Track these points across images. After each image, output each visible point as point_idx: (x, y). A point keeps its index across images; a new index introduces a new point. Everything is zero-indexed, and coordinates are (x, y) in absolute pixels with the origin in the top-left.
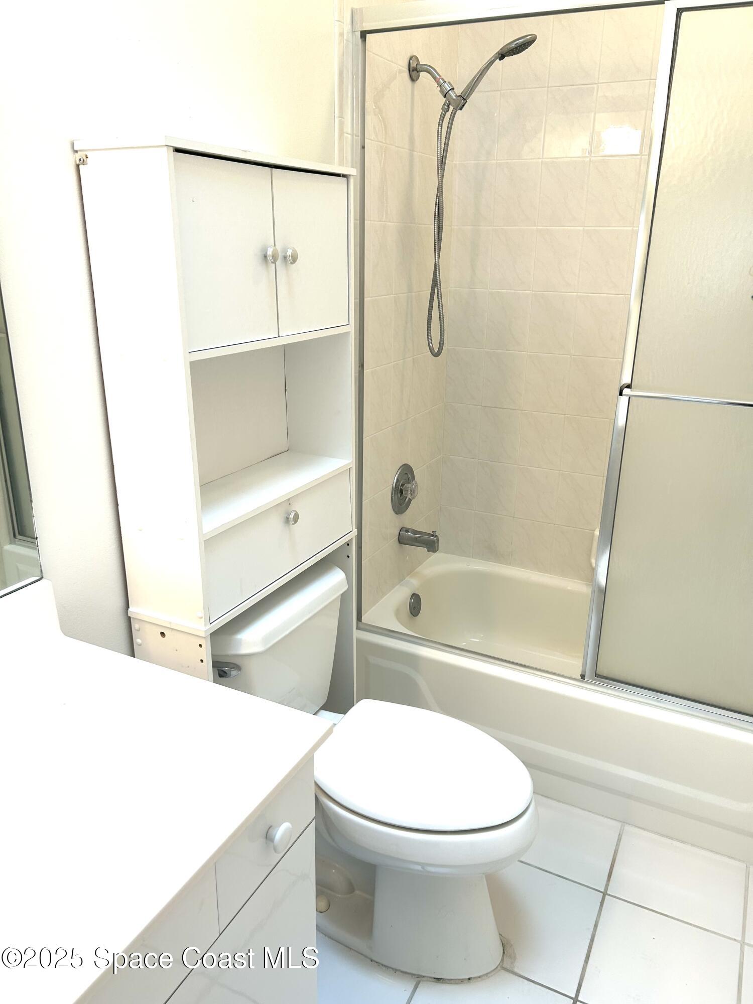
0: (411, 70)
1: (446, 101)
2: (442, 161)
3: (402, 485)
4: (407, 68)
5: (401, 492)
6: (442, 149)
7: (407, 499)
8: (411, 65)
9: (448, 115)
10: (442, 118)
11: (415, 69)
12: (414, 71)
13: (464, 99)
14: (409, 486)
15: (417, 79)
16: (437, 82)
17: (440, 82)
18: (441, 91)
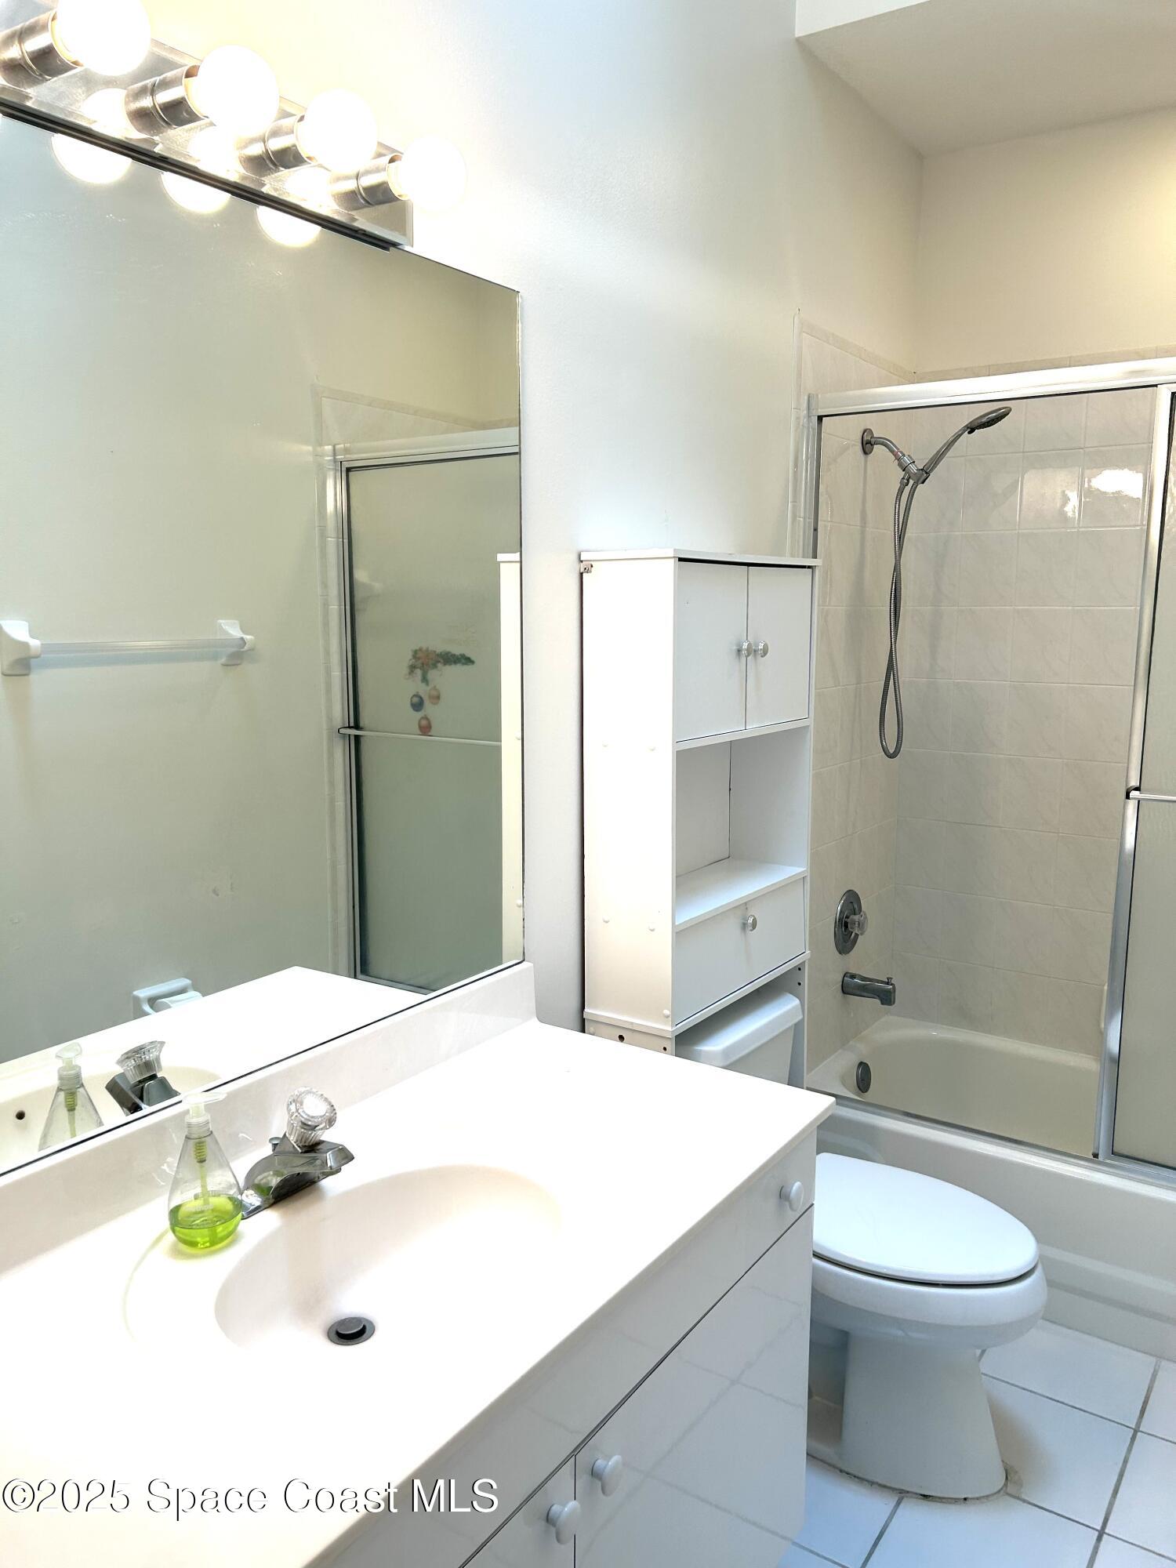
0: (864, 443)
1: (905, 476)
2: (901, 537)
3: (847, 917)
4: (860, 441)
5: (846, 926)
6: (901, 525)
7: (853, 935)
8: (865, 439)
9: (908, 489)
10: (901, 491)
11: (869, 442)
12: (868, 444)
13: (926, 473)
14: (856, 918)
15: (871, 453)
16: (895, 455)
17: (899, 455)
18: (900, 465)
